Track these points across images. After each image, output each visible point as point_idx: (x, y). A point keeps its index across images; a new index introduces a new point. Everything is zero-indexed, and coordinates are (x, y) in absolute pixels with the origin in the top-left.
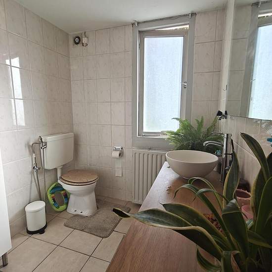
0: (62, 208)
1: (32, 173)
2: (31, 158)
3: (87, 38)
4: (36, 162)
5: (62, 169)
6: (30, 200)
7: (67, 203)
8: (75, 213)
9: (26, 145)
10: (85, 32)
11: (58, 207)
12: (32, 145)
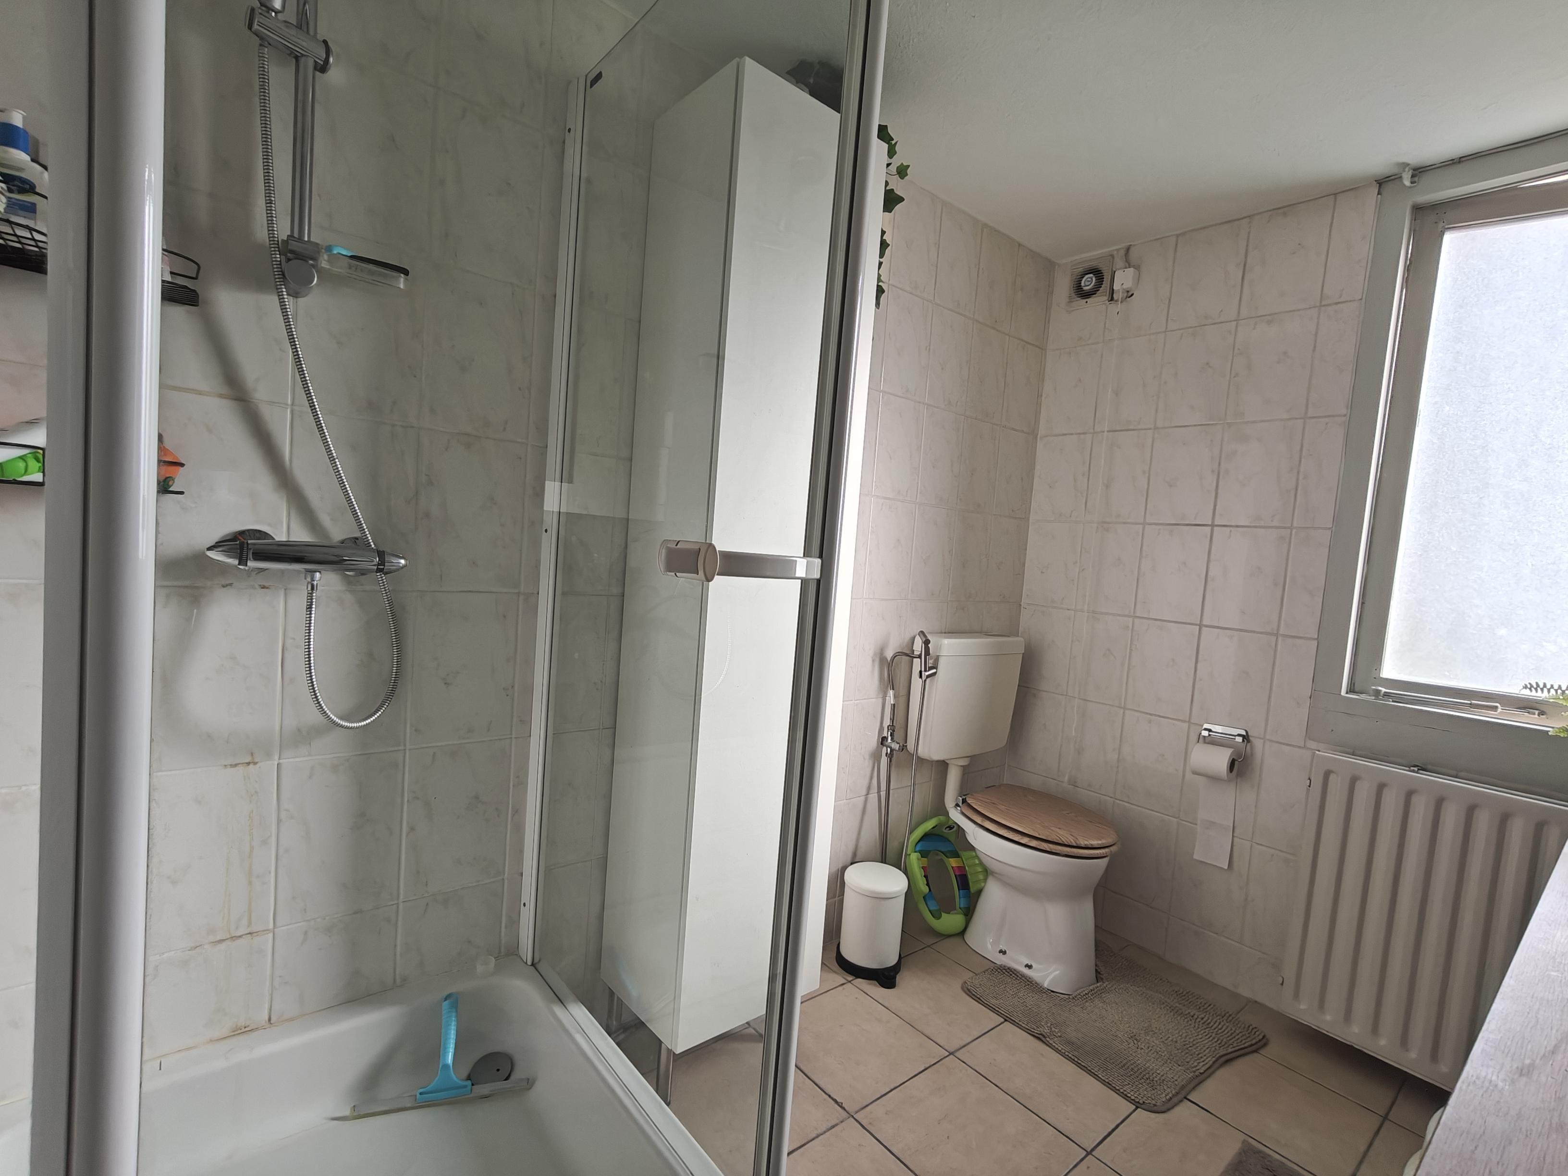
0: (951, 921)
1: (876, 757)
2: (880, 701)
3: (1137, 268)
4: (892, 720)
5: (966, 771)
6: (855, 854)
7: (969, 913)
8: (1000, 960)
9: (875, 654)
10: (1128, 249)
11: (936, 915)
12: (894, 657)
